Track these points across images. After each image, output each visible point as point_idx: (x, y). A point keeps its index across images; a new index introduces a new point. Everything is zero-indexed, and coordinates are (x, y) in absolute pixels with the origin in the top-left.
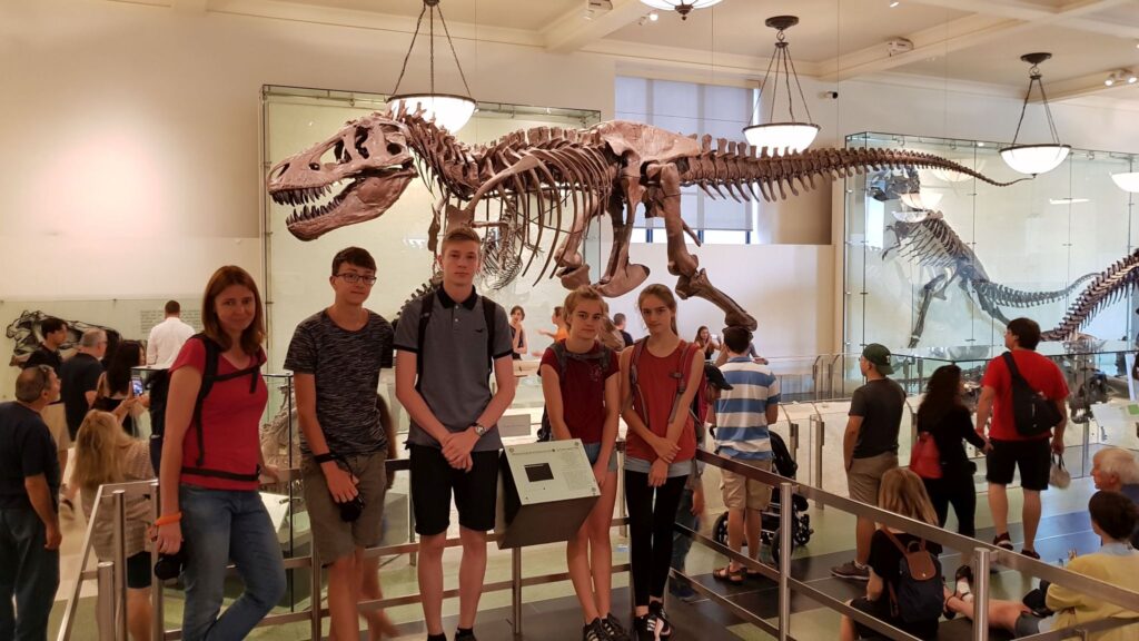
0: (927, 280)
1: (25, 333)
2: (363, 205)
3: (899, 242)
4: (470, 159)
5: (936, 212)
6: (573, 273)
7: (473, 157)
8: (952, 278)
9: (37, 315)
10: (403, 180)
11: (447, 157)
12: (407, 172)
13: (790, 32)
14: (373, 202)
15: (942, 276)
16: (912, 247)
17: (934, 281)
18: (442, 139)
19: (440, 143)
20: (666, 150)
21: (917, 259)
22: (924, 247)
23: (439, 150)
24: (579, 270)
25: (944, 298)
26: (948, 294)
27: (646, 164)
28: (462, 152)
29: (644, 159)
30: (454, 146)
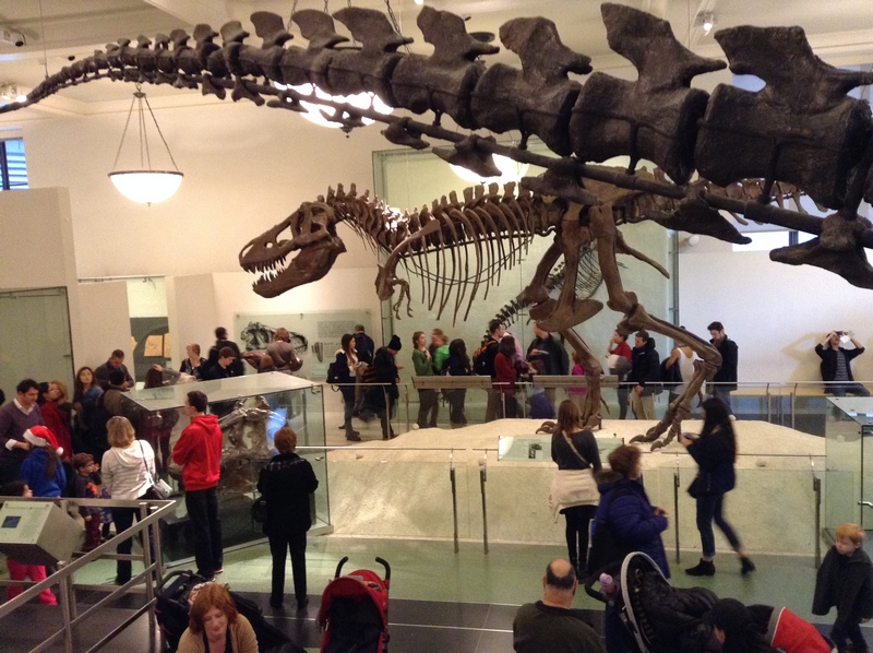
1: (251, 337)
4: (394, 226)
7: (397, 224)
9: (257, 325)
14: (302, 269)
28: (388, 220)
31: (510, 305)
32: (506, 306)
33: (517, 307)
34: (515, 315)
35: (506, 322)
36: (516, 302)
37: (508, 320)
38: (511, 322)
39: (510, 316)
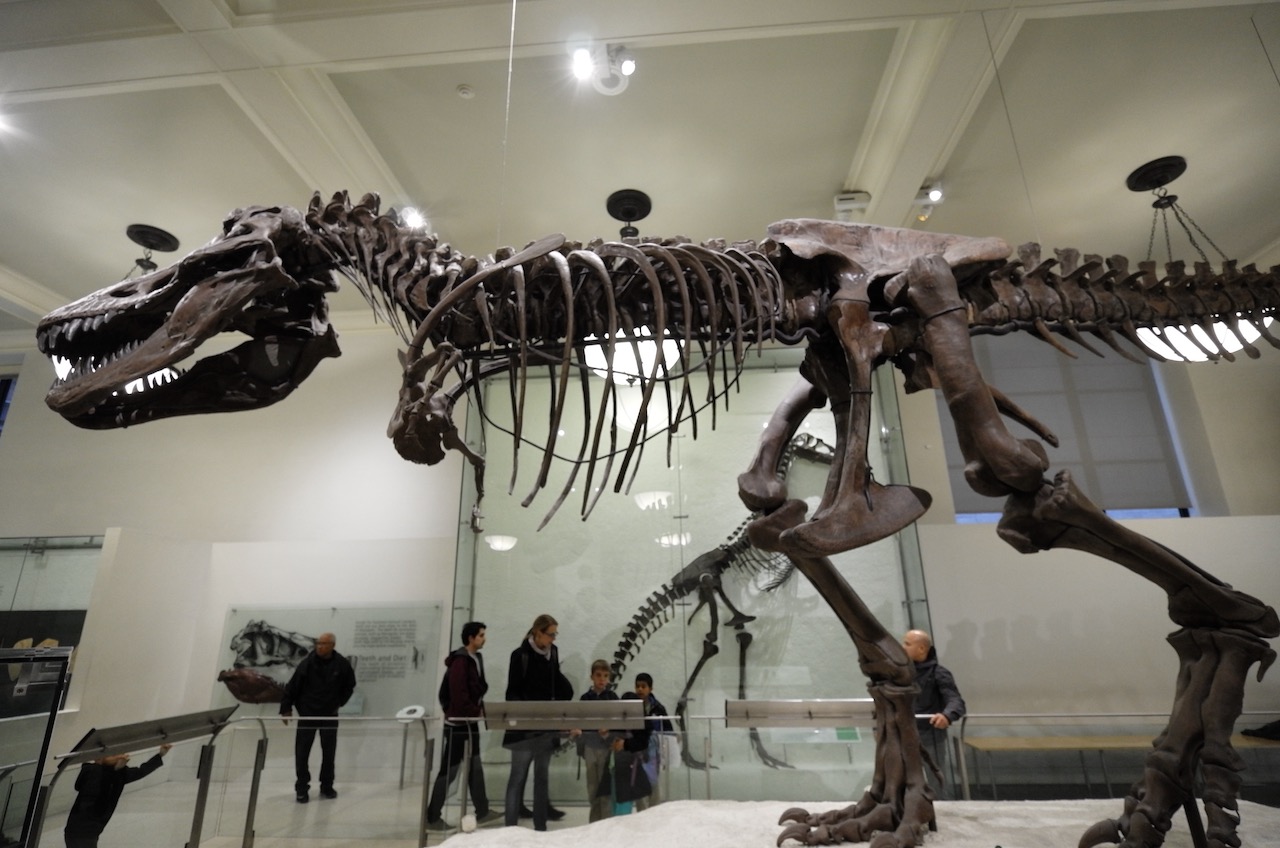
2: (165, 341)
9: (260, 625)
13: (1174, 186)
14: (178, 331)
29: (874, 272)
31: (662, 592)
32: (655, 593)
33: (672, 594)
34: (669, 609)
35: (655, 620)
36: (670, 588)
37: (658, 617)
38: (662, 619)
39: (660, 610)
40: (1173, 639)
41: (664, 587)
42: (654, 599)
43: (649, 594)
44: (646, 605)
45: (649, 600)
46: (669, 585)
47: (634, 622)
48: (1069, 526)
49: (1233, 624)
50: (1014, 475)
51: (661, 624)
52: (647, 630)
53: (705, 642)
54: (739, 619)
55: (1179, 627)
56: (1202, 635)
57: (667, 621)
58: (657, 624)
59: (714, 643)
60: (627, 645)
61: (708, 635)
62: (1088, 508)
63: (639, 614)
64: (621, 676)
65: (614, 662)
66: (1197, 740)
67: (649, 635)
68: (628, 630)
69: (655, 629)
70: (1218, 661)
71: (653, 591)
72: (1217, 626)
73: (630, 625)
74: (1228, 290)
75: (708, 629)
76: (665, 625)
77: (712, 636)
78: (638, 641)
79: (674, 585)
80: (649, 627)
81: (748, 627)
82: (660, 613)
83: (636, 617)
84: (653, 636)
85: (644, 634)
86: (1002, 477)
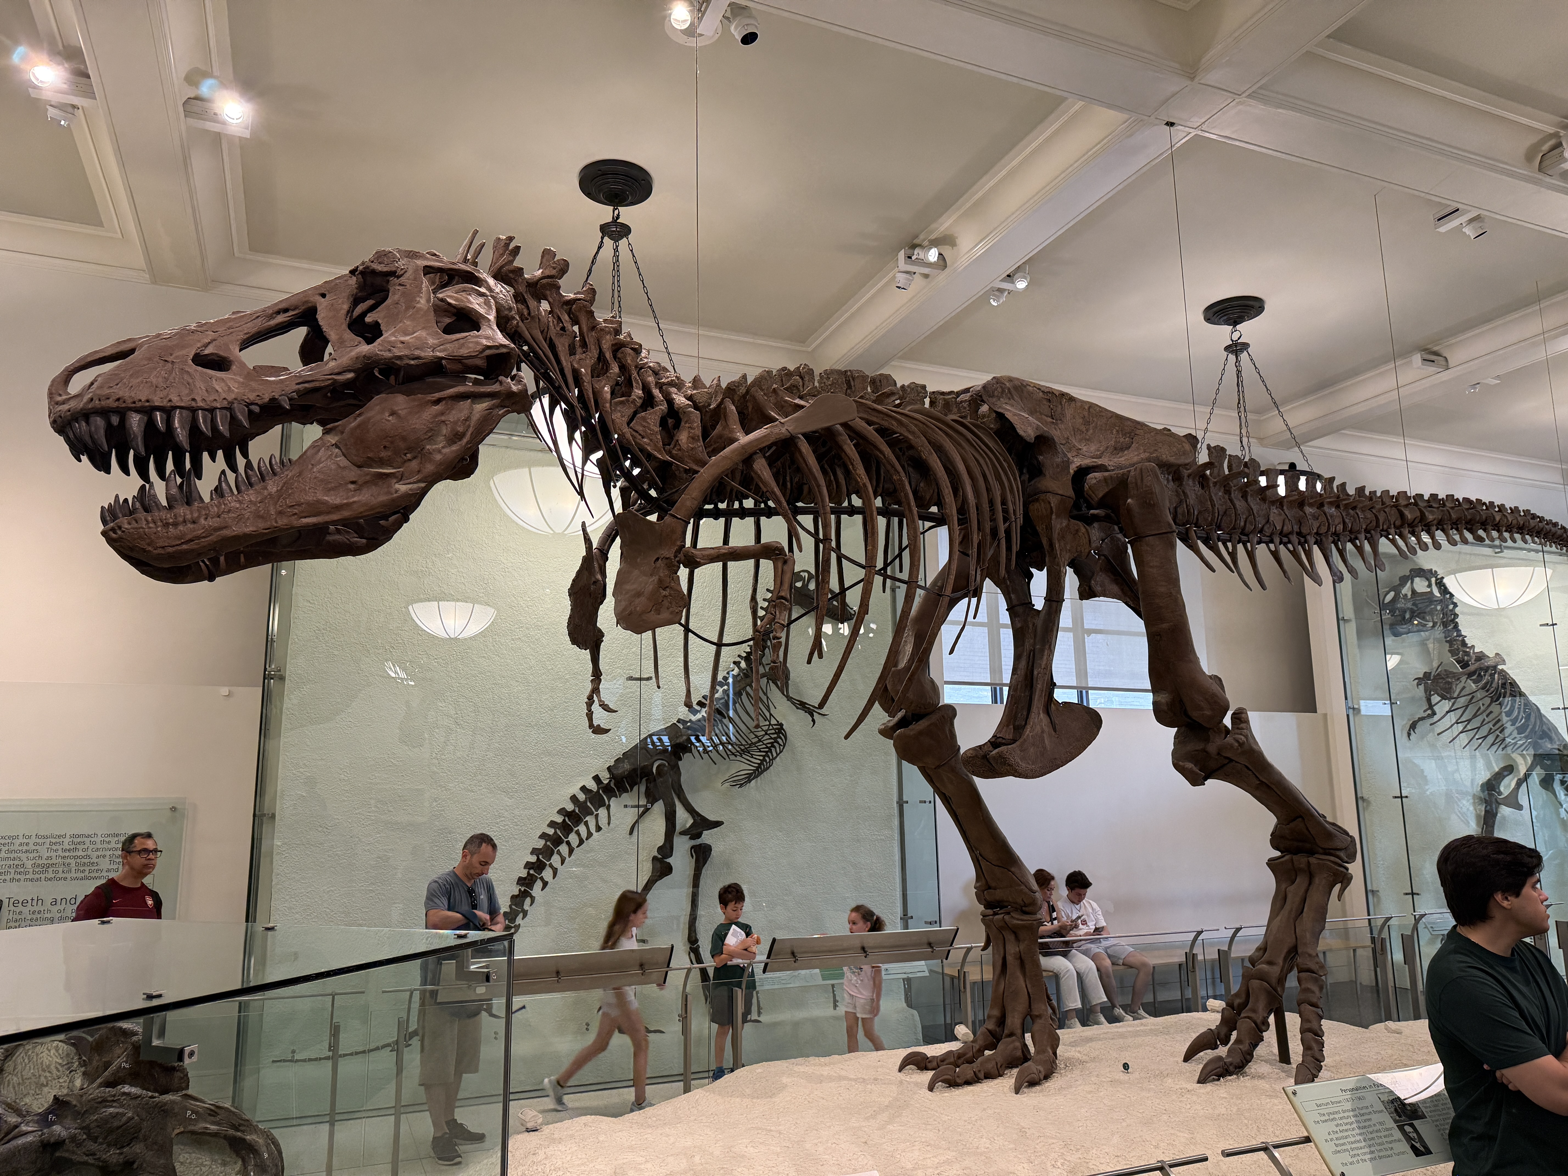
0: (1484, 776)
2: (354, 473)
3: (1431, 707)
4: (680, 400)
5: (1491, 654)
6: (922, 724)
7: (690, 398)
8: (1530, 769)
10: (481, 407)
11: (623, 388)
12: (496, 387)
13: (1248, 330)
14: (382, 463)
15: (1509, 769)
16: (1452, 717)
17: (1498, 777)
18: (606, 345)
19: (601, 354)
20: (1119, 449)
21: (1464, 738)
22: (1469, 721)
23: (600, 368)
24: (934, 718)
25: (1520, 807)
26: (1523, 799)
27: (1082, 472)
28: (660, 386)
29: (1077, 462)
30: (640, 368)
31: (592, 785)
32: (583, 789)
33: (609, 791)
34: (602, 812)
35: (582, 829)
36: (606, 782)
37: (586, 824)
38: (593, 828)
39: (592, 814)
40: (1272, 864)
41: (597, 778)
42: (582, 797)
43: (575, 790)
44: (570, 807)
45: (574, 798)
46: (605, 777)
47: (551, 831)
48: (1231, 760)
49: (1327, 852)
50: (1208, 713)
51: (590, 835)
52: (568, 843)
53: (655, 859)
54: (702, 824)
55: (1278, 854)
56: (1301, 860)
57: (599, 829)
58: (584, 834)
59: (668, 860)
60: (538, 866)
61: (660, 849)
62: (1255, 747)
63: (559, 819)
64: (525, 913)
65: (517, 893)
66: (1293, 951)
67: (571, 851)
68: (540, 844)
69: (581, 842)
70: (1310, 884)
71: (581, 785)
72: (1311, 853)
73: (544, 836)
74: (1326, 508)
75: (660, 841)
76: (595, 834)
77: (666, 849)
78: (555, 860)
79: (613, 777)
80: (573, 838)
81: (707, 837)
82: (591, 820)
83: (552, 824)
84: (577, 851)
85: (564, 849)
86: (1195, 715)
